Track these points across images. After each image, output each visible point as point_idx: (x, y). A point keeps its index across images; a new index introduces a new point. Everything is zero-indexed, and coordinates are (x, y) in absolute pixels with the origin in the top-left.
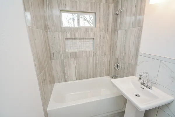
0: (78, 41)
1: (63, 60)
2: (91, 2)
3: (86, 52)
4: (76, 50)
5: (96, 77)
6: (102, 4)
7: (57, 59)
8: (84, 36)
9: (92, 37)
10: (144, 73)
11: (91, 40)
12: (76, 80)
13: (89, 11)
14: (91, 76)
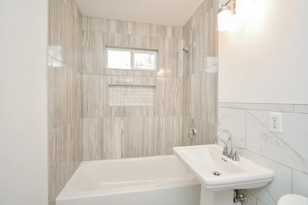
0: (130, 89)
1: (102, 119)
2: (151, 37)
3: (141, 108)
4: (126, 104)
5: (159, 154)
6: (166, 40)
7: (92, 117)
8: (139, 83)
9: (152, 84)
10: (221, 132)
11: (152, 90)
12: (122, 157)
13: (148, 48)
14: (150, 153)
